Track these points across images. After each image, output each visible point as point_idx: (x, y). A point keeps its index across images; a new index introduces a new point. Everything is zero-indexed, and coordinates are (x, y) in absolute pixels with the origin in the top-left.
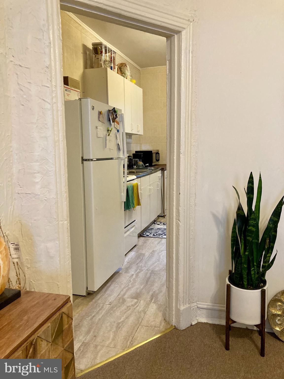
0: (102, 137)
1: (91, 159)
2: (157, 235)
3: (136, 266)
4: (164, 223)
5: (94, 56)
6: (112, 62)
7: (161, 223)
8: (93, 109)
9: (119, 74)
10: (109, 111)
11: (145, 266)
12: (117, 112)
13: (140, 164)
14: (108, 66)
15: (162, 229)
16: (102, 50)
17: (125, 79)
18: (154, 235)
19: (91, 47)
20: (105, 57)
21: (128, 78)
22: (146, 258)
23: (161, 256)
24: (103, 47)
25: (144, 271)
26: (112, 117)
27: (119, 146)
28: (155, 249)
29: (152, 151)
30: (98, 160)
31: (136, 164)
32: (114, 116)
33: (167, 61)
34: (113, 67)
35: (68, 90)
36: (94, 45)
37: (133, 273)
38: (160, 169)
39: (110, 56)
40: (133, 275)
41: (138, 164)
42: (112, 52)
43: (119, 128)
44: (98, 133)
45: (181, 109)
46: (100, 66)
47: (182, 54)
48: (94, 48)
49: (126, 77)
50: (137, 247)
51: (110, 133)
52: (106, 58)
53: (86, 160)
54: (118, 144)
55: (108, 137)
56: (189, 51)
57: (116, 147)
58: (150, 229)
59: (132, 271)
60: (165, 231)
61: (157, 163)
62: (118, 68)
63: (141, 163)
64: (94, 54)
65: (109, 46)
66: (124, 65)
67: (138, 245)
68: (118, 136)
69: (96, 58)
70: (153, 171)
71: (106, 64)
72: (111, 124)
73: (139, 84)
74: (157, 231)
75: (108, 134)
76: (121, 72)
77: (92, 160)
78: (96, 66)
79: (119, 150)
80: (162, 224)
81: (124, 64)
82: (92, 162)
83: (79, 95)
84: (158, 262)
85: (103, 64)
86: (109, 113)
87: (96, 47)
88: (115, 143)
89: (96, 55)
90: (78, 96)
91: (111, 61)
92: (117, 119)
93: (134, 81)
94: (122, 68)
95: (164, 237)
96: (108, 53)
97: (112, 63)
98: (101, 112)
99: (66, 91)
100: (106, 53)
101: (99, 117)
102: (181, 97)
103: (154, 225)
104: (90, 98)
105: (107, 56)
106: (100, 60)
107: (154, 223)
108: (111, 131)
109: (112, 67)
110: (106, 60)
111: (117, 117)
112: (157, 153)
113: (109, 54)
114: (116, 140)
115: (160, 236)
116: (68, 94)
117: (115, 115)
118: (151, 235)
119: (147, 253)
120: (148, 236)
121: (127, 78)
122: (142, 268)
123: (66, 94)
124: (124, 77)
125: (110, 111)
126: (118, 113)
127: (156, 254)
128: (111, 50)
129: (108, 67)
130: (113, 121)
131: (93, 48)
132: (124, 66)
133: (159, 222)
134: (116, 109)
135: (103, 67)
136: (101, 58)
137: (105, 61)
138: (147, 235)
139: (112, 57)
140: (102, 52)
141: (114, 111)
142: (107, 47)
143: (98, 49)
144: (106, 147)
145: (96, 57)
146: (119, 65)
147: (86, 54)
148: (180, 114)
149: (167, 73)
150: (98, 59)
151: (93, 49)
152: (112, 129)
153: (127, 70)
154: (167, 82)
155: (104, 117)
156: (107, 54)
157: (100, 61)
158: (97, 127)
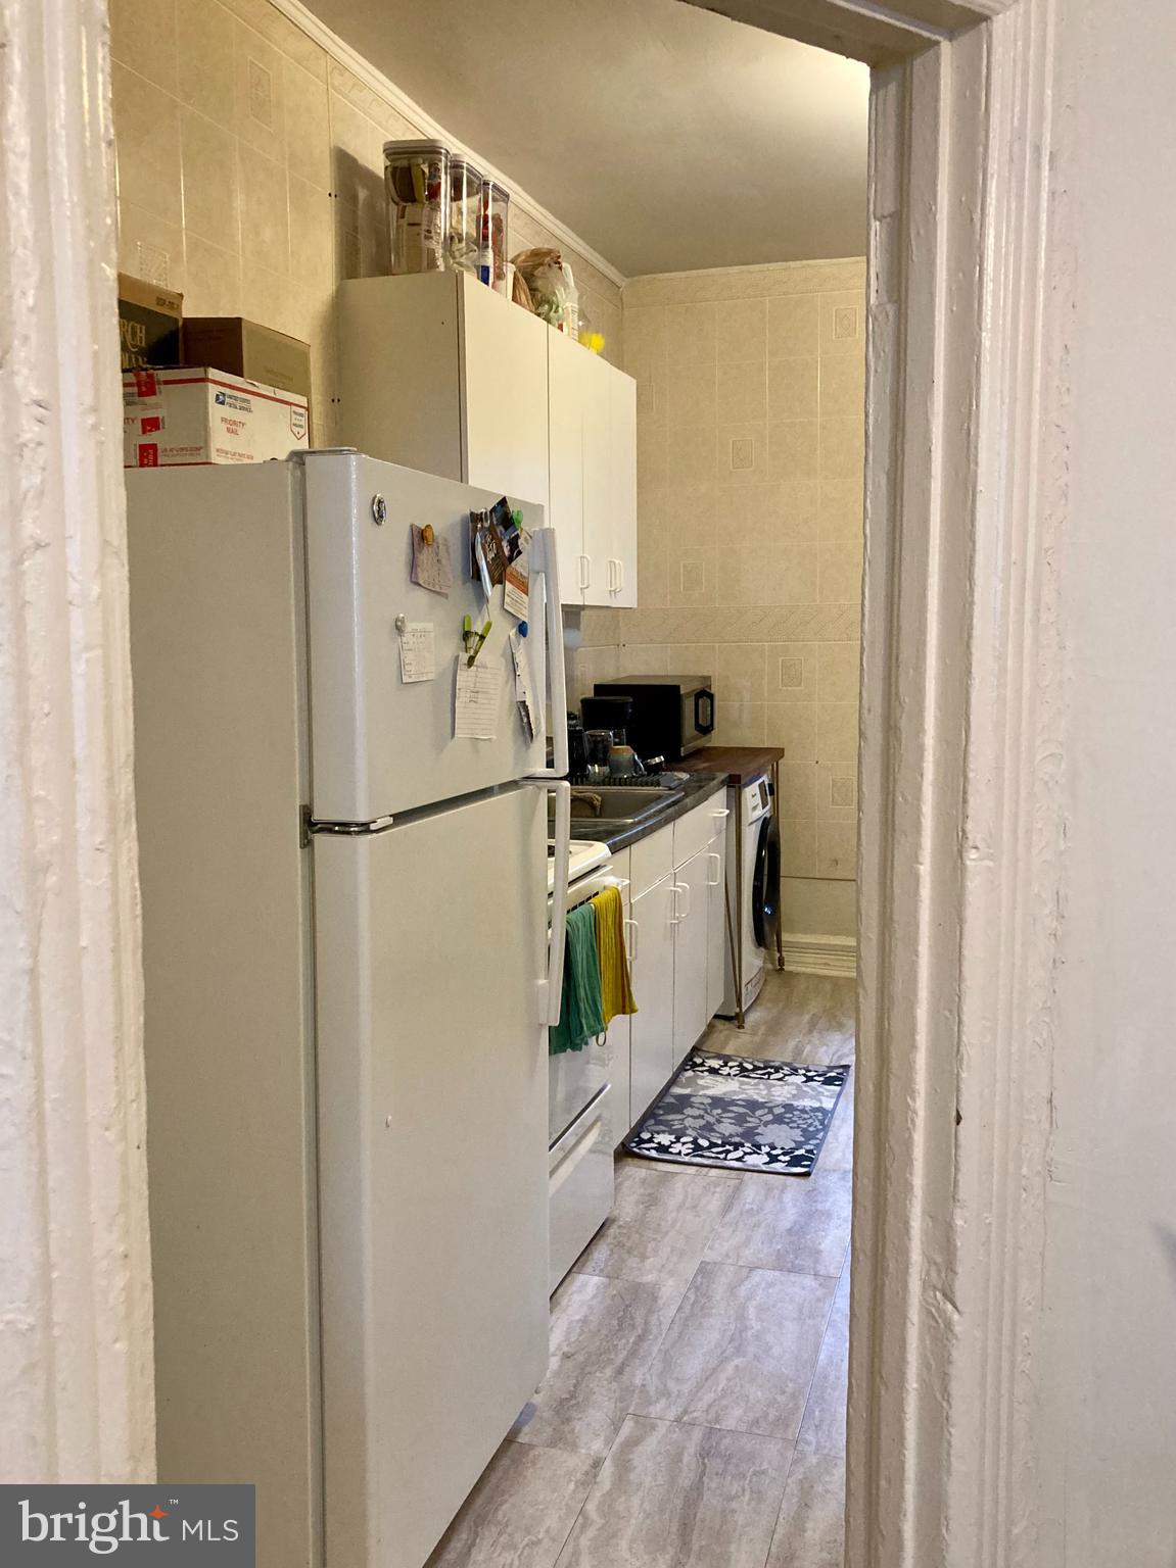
0: (431, 676)
1: (357, 825)
2: (713, 1145)
3: (614, 1386)
4: (741, 1065)
5: (393, 210)
6: (490, 244)
7: (726, 1065)
8: (378, 517)
9: (524, 306)
10: (475, 518)
11: (665, 1393)
12: (520, 522)
13: (621, 759)
14: (469, 263)
15: (733, 1103)
16: (435, 182)
17: (553, 330)
18: (697, 1148)
19: (378, 164)
20: (452, 216)
21: (568, 325)
22: (666, 1322)
23: (752, 1312)
24: (442, 166)
25: (662, 1429)
26: (491, 555)
27: (528, 718)
28: (710, 1256)
29: (677, 688)
30: (400, 818)
31: (601, 754)
32: (500, 548)
33: (875, 225)
34: (491, 270)
35: (236, 398)
36: (394, 151)
37: (597, 1446)
38: (723, 783)
39: (476, 209)
40: (597, 1464)
41: (613, 757)
42: (490, 192)
43: (525, 612)
44: (409, 657)
45: (974, 543)
46: (425, 264)
47: (990, 170)
48: (395, 169)
49: (558, 320)
50: (612, 1231)
51: (476, 652)
52: (459, 222)
53: (329, 828)
54: (525, 702)
55: (465, 677)
56: (1037, 149)
57: (509, 724)
58: (673, 1100)
59: (593, 1436)
60: (752, 1122)
61: (703, 742)
62: (520, 275)
63: (626, 753)
64: (397, 199)
65: (473, 160)
66: (547, 260)
67: (614, 1221)
68: (520, 658)
69: (404, 222)
70: (686, 796)
71: (457, 253)
72: (481, 598)
73: (616, 354)
74: (712, 1120)
75: (464, 658)
76: (533, 296)
77: (365, 828)
78: (403, 261)
79: (524, 732)
80: (733, 1072)
81: (549, 252)
82: (365, 840)
83: (301, 426)
84: (737, 1361)
85: (439, 252)
86: (475, 529)
87: (405, 163)
88: (507, 698)
89: (405, 207)
90: (296, 429)
91: (485, 238)
92: (519, 565)
93: (598, 341)
94: (536, 273)
95: (752, 1160)
96: (469, 195)
97: (488, 247)
98: (427, 534)
99: (222, 403)
100: (457, 196)
101: (413, 565)
102: (977, 464)
103: (690, 1073)
104: (360, 451)
105: (460, 212)
106: (423, 233)
107: (691, 1060)
108: (482, 638)
109: (486, 269)
110: (460, 235)
111: (520, 553)
112: (705, 695)
113: (476, 200)
114: (511, 682)
115: (728, 1152)
116: (235, 423)
117: (505, 544)
118: (684, 1151)
119: (671, 1282)
120: (666, 1157)
121: (561, 327)
122: (650, 1403)
123: (224, 420)
124: (548, 320)
125: (481, 519)
126: (526, 527)
127: (719, 1289)
128: (486, 184)
129: (468, 269)
130: (497, 574)
131: (389, 169)
132: (549, 265)
133: (718, 1056)
134: (512, 508)
135: (442, 269)
136: (431, 222)
137: (452, 238)
138: (662, 1148)
139: (486, 217)
140: (434, 192)
141: (503, 517)
142: (465, 165)
143: (415, 172)
144: (453, 734)
145: (403, 217)
146: (524, 261)
147: (354, 198)
148: (971, 579)
149: (873, 301)
150: (414, 225)
151: (389, 176)
152: (489, 625)
153: (566, 285)
154: (872, 364)
155: (444, 561)
156: (465, 202)
157: (427, 238)
158: (403, 621)
